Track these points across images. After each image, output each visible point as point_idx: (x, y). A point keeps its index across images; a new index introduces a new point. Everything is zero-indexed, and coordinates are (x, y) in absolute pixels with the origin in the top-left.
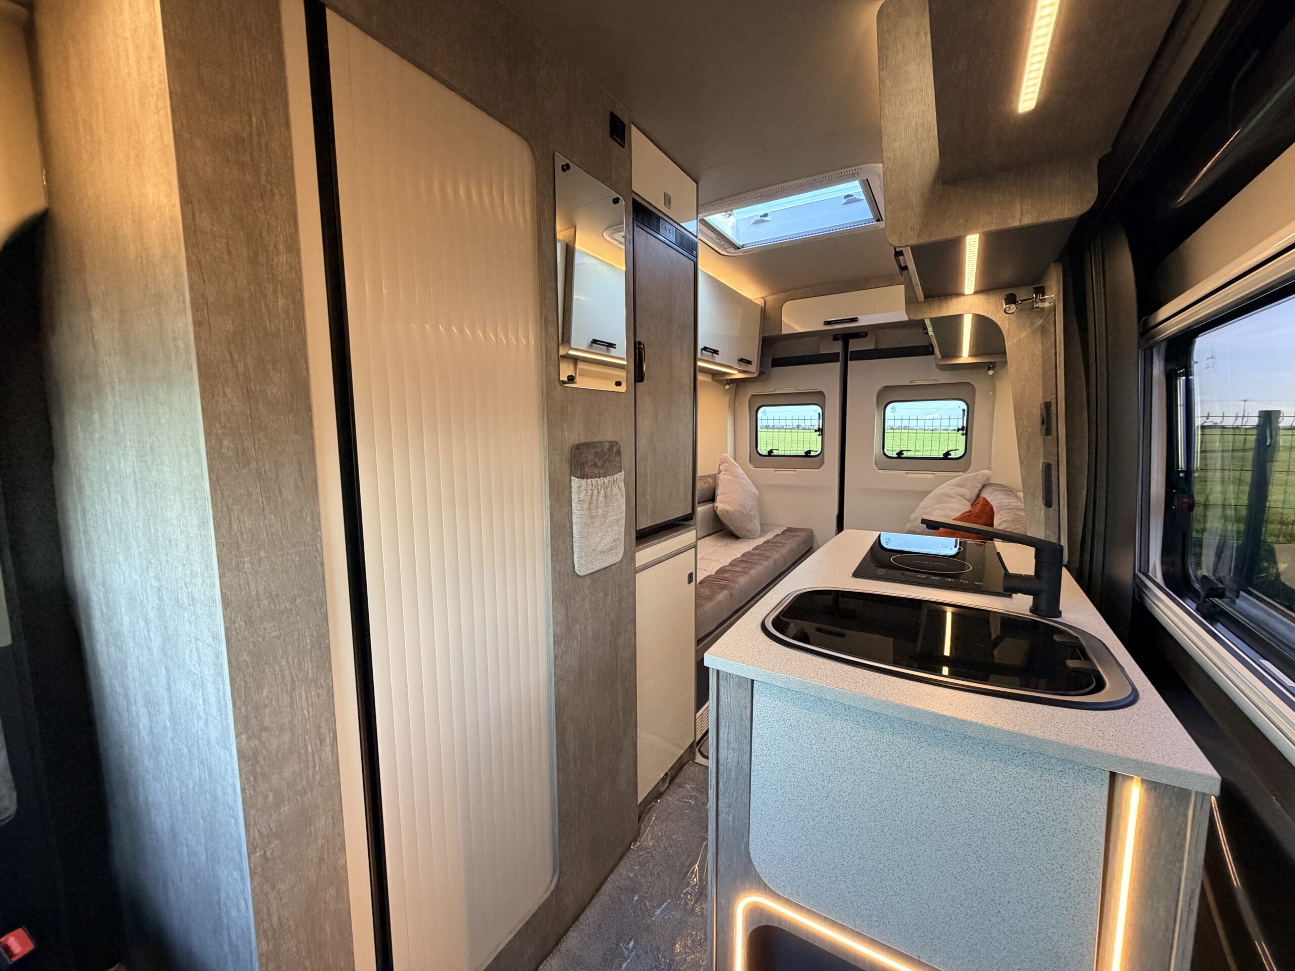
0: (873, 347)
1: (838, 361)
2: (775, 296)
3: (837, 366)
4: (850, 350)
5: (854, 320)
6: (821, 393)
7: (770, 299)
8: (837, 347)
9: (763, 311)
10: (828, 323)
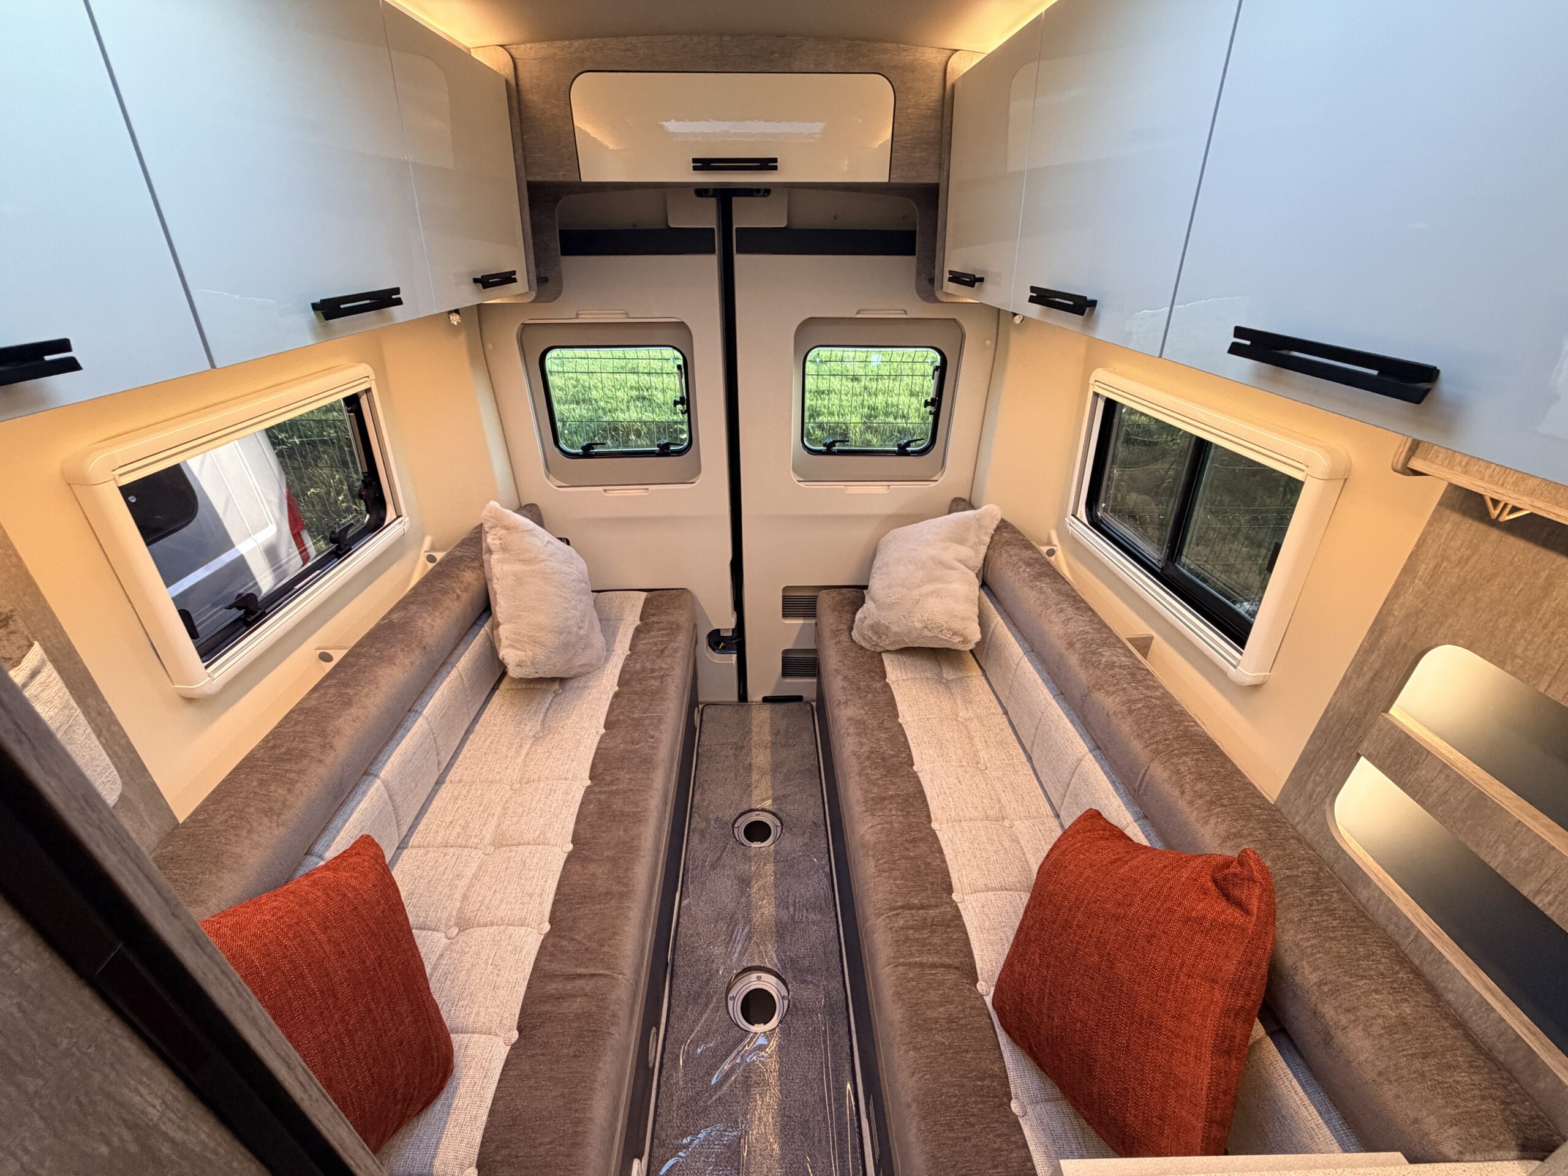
0: (784, 225)
1: (713, 252)
2: (542, 49)
3: (710, 263)
4: (735, 227)
5: (768, 164)
6: (682, 325)
7: (527, 52)
8: (706, 217)
9: (514, 93)
10: (703, 164)
